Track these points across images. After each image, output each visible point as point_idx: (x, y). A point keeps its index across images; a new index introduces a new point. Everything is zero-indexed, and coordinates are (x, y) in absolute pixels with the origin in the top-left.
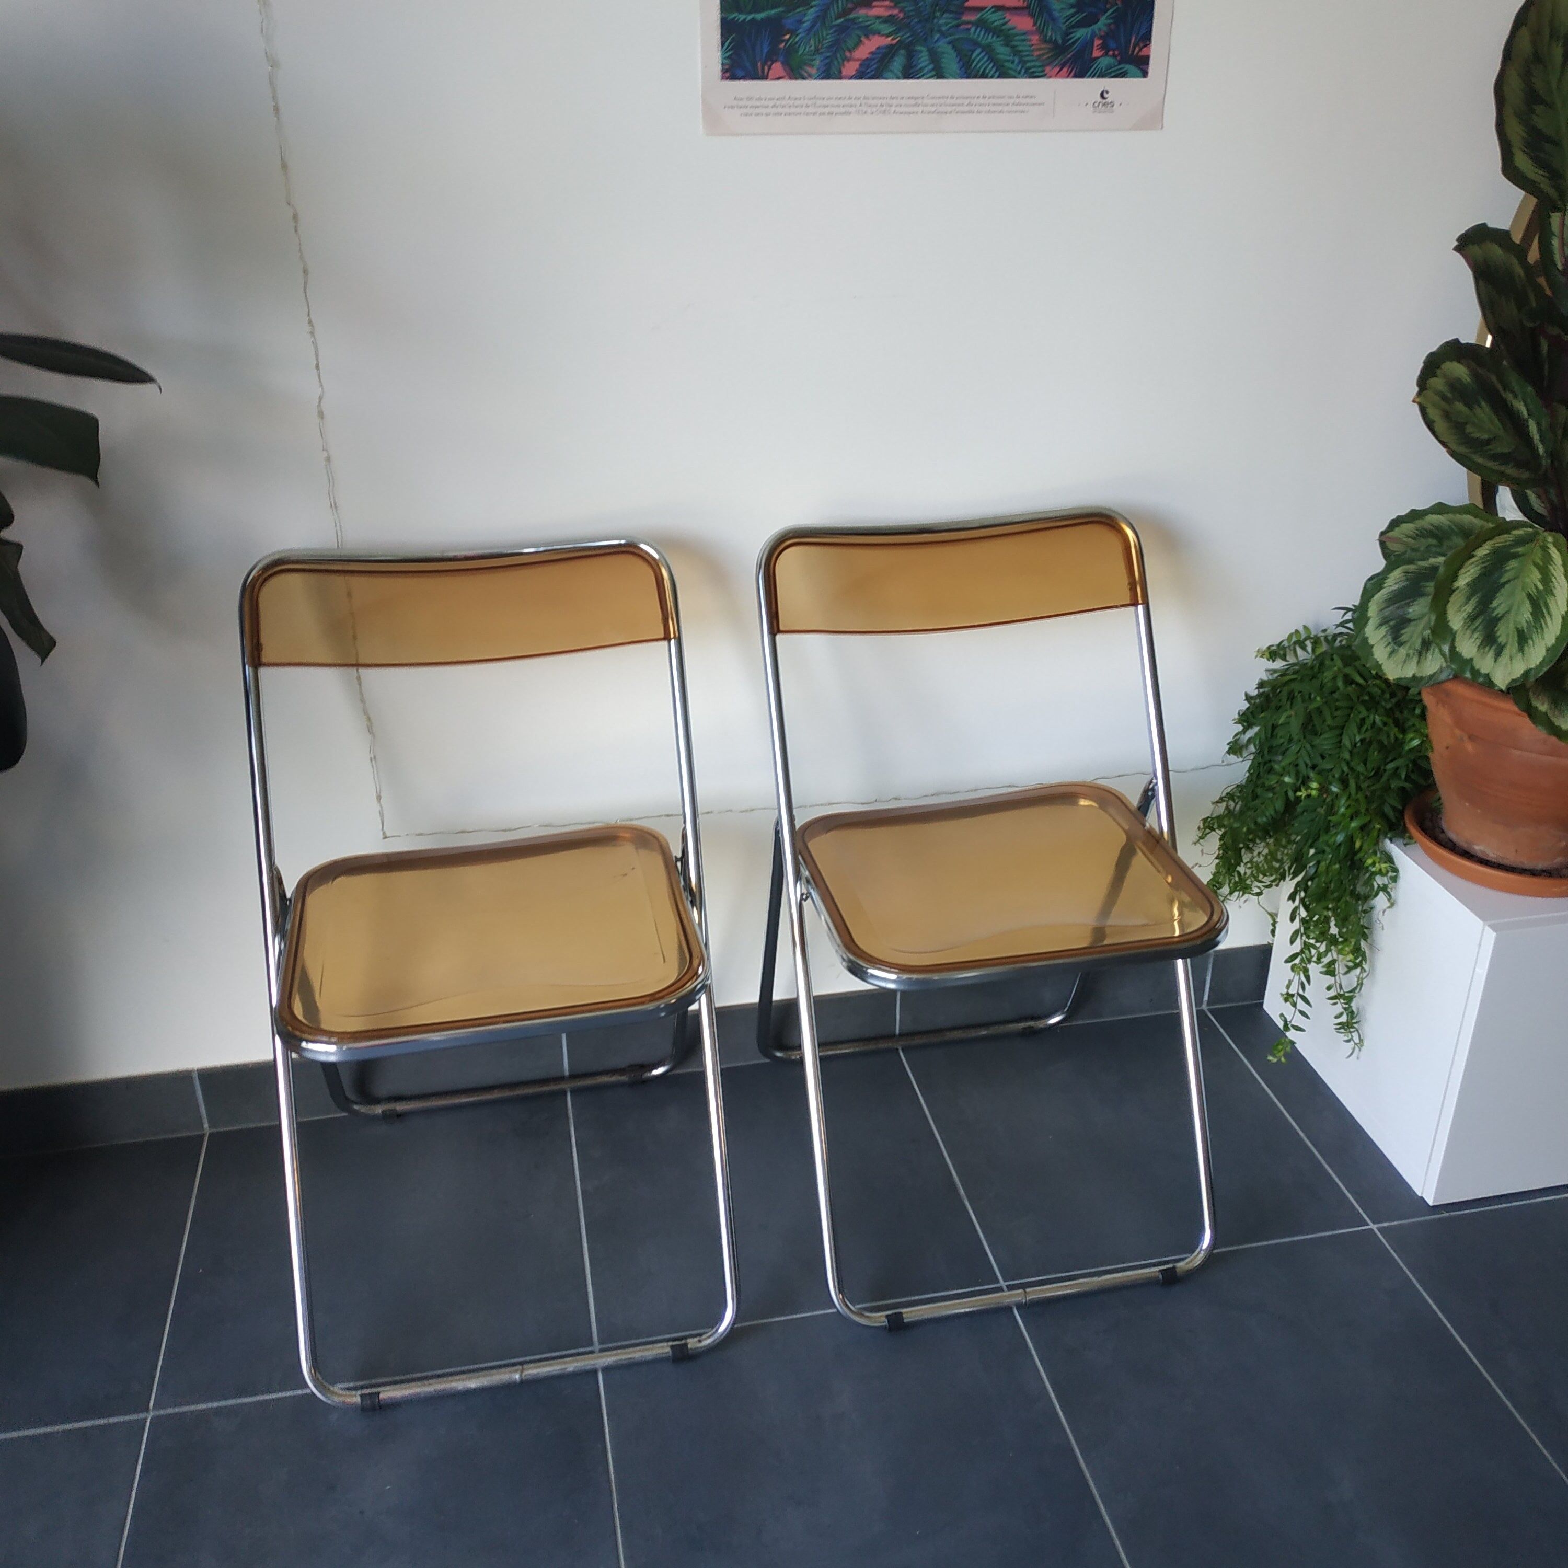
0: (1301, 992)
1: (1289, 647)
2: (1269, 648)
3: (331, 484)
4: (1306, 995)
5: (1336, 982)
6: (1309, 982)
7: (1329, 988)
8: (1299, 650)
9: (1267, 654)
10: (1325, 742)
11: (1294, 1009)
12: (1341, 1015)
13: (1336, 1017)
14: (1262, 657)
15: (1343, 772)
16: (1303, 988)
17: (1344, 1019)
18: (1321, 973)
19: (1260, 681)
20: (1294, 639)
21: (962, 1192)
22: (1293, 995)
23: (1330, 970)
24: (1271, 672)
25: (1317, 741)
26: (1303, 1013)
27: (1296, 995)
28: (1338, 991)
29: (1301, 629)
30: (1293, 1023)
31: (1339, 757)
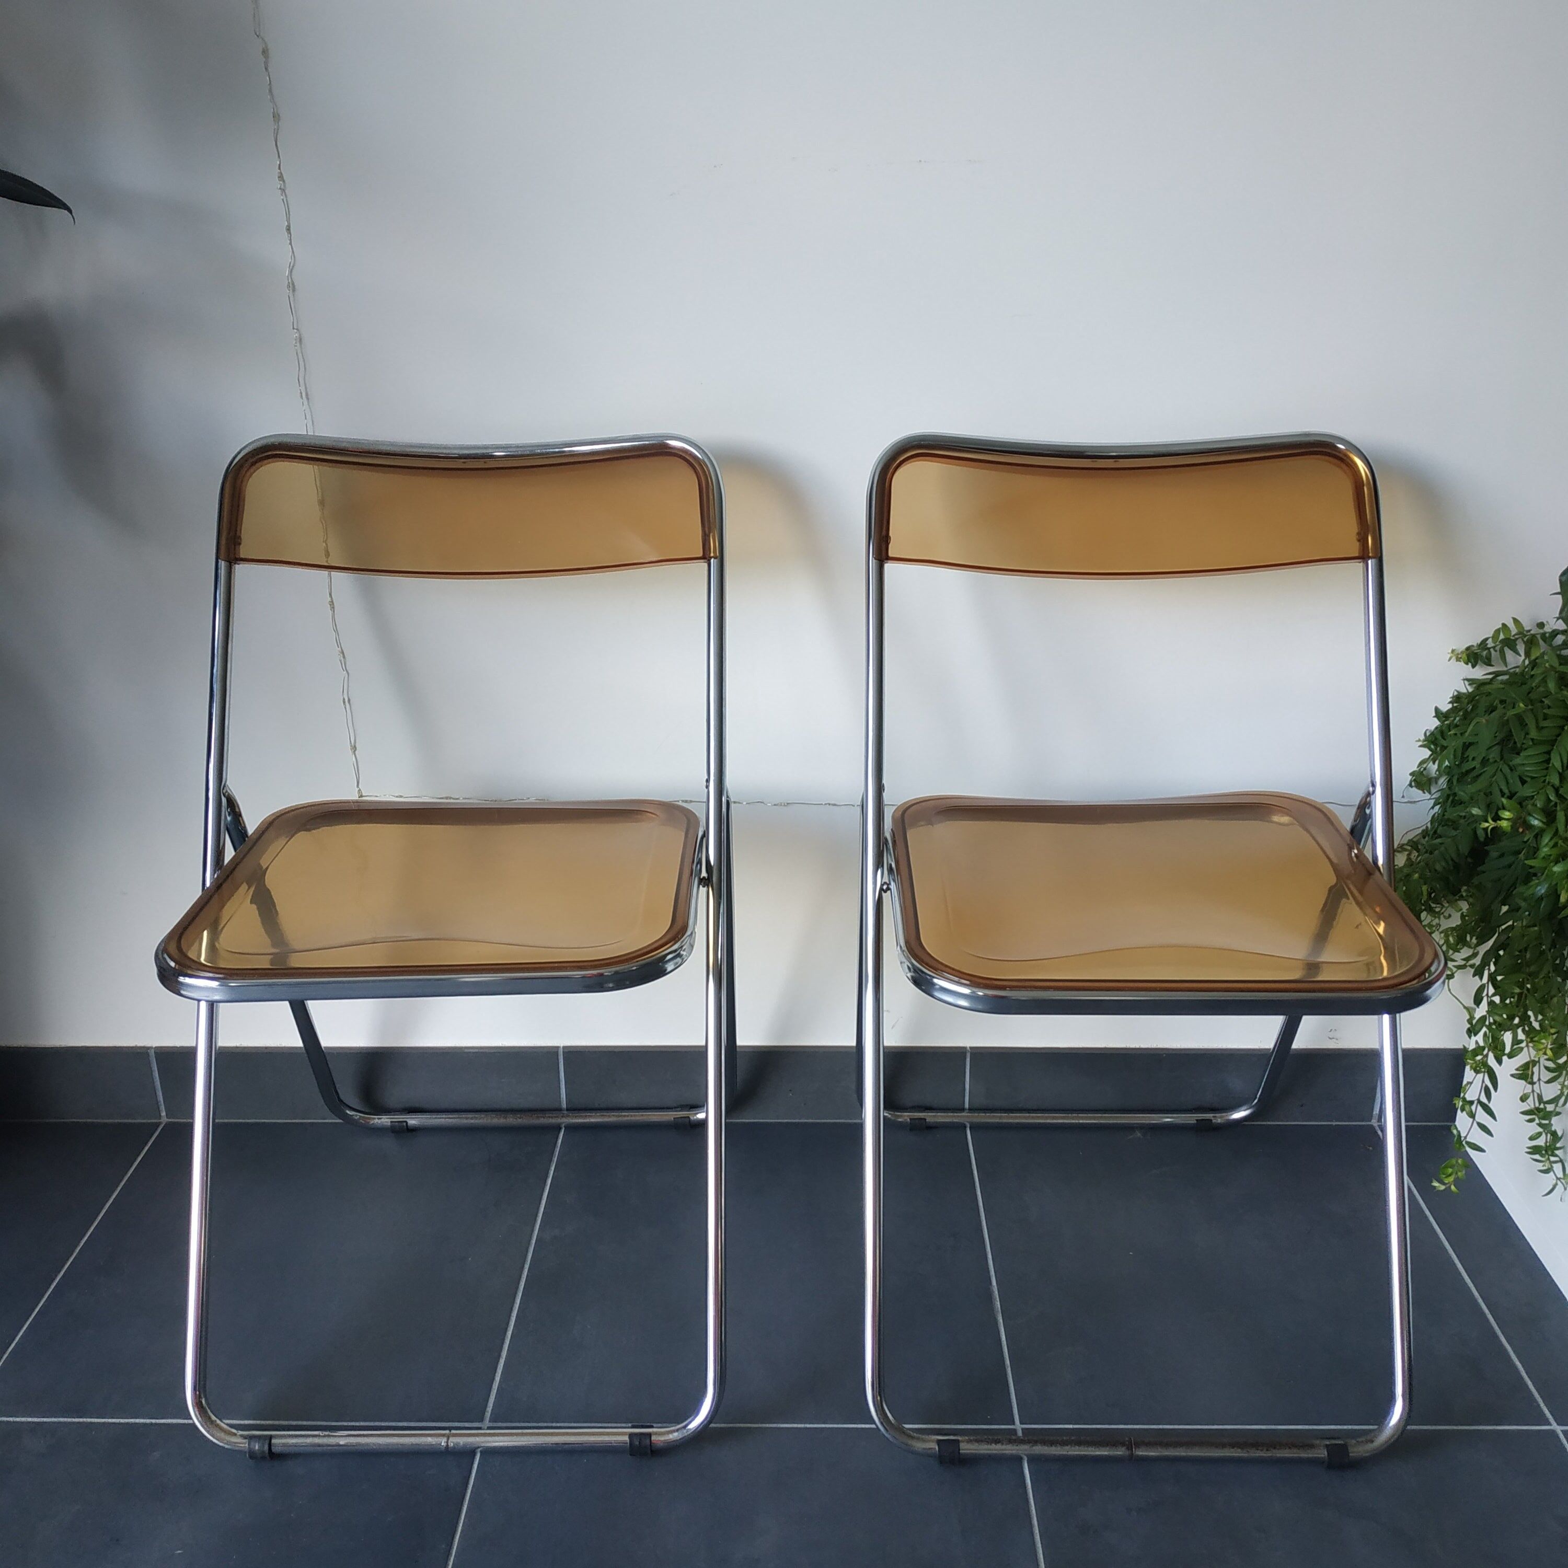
0: (1484, 1099)
1: (1494, 648)
2: (1468, 649)
3: (302, 369)
4: (1491, 1105)
5: (1533, 1091)
6: (1496, 1089)
7: (1523, 1099)
8: (1509, 654)
9: (1464, 656)
10: (1526, 761)
11: (1471, 1120)
12: (1539, 1135)
13: (1531, 1139)
14: (1458, 659)
15: (1549, 800)
16: (1488, 1096)
17: (1541, 1142)
18: (1512, 1075)
19: (1456, 693)
20: (1502, 637)
21: (998, 1304)
22: (1471, 1103)
23: (1524, 1074)
24: (1471, 682)
25: (1518, 760)
26: (1483, 1127)
27: (1476, 1102)
28: (1537, 1105)
29: (1511, 625)
30: (1468, 1139)
31: (1544, 781)
